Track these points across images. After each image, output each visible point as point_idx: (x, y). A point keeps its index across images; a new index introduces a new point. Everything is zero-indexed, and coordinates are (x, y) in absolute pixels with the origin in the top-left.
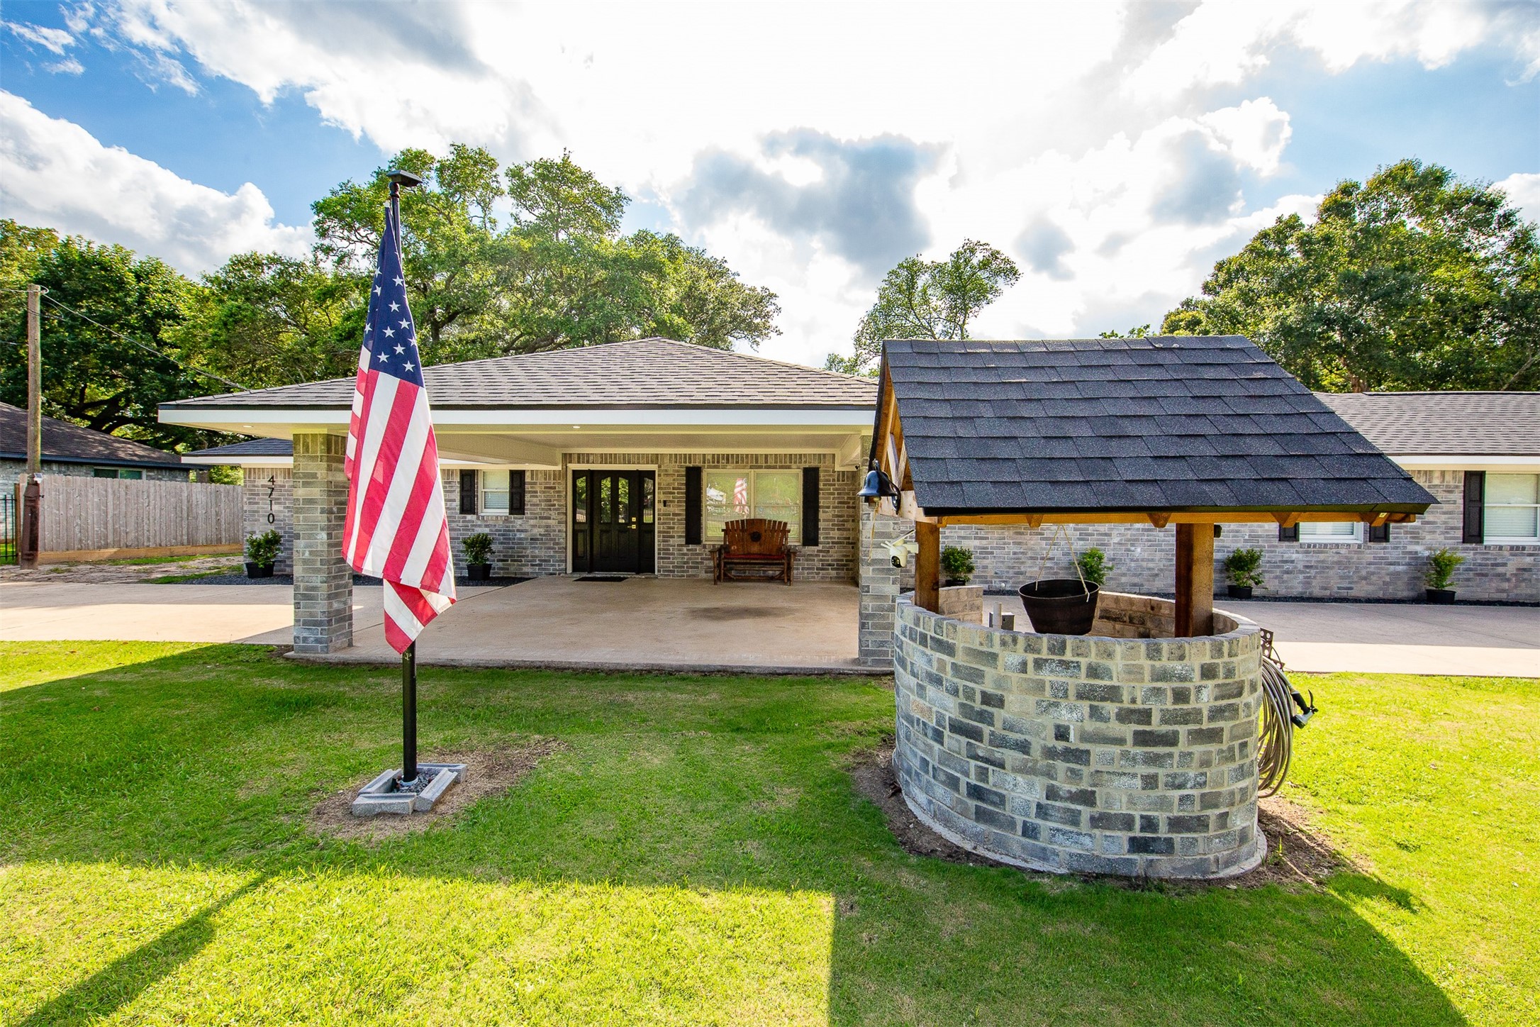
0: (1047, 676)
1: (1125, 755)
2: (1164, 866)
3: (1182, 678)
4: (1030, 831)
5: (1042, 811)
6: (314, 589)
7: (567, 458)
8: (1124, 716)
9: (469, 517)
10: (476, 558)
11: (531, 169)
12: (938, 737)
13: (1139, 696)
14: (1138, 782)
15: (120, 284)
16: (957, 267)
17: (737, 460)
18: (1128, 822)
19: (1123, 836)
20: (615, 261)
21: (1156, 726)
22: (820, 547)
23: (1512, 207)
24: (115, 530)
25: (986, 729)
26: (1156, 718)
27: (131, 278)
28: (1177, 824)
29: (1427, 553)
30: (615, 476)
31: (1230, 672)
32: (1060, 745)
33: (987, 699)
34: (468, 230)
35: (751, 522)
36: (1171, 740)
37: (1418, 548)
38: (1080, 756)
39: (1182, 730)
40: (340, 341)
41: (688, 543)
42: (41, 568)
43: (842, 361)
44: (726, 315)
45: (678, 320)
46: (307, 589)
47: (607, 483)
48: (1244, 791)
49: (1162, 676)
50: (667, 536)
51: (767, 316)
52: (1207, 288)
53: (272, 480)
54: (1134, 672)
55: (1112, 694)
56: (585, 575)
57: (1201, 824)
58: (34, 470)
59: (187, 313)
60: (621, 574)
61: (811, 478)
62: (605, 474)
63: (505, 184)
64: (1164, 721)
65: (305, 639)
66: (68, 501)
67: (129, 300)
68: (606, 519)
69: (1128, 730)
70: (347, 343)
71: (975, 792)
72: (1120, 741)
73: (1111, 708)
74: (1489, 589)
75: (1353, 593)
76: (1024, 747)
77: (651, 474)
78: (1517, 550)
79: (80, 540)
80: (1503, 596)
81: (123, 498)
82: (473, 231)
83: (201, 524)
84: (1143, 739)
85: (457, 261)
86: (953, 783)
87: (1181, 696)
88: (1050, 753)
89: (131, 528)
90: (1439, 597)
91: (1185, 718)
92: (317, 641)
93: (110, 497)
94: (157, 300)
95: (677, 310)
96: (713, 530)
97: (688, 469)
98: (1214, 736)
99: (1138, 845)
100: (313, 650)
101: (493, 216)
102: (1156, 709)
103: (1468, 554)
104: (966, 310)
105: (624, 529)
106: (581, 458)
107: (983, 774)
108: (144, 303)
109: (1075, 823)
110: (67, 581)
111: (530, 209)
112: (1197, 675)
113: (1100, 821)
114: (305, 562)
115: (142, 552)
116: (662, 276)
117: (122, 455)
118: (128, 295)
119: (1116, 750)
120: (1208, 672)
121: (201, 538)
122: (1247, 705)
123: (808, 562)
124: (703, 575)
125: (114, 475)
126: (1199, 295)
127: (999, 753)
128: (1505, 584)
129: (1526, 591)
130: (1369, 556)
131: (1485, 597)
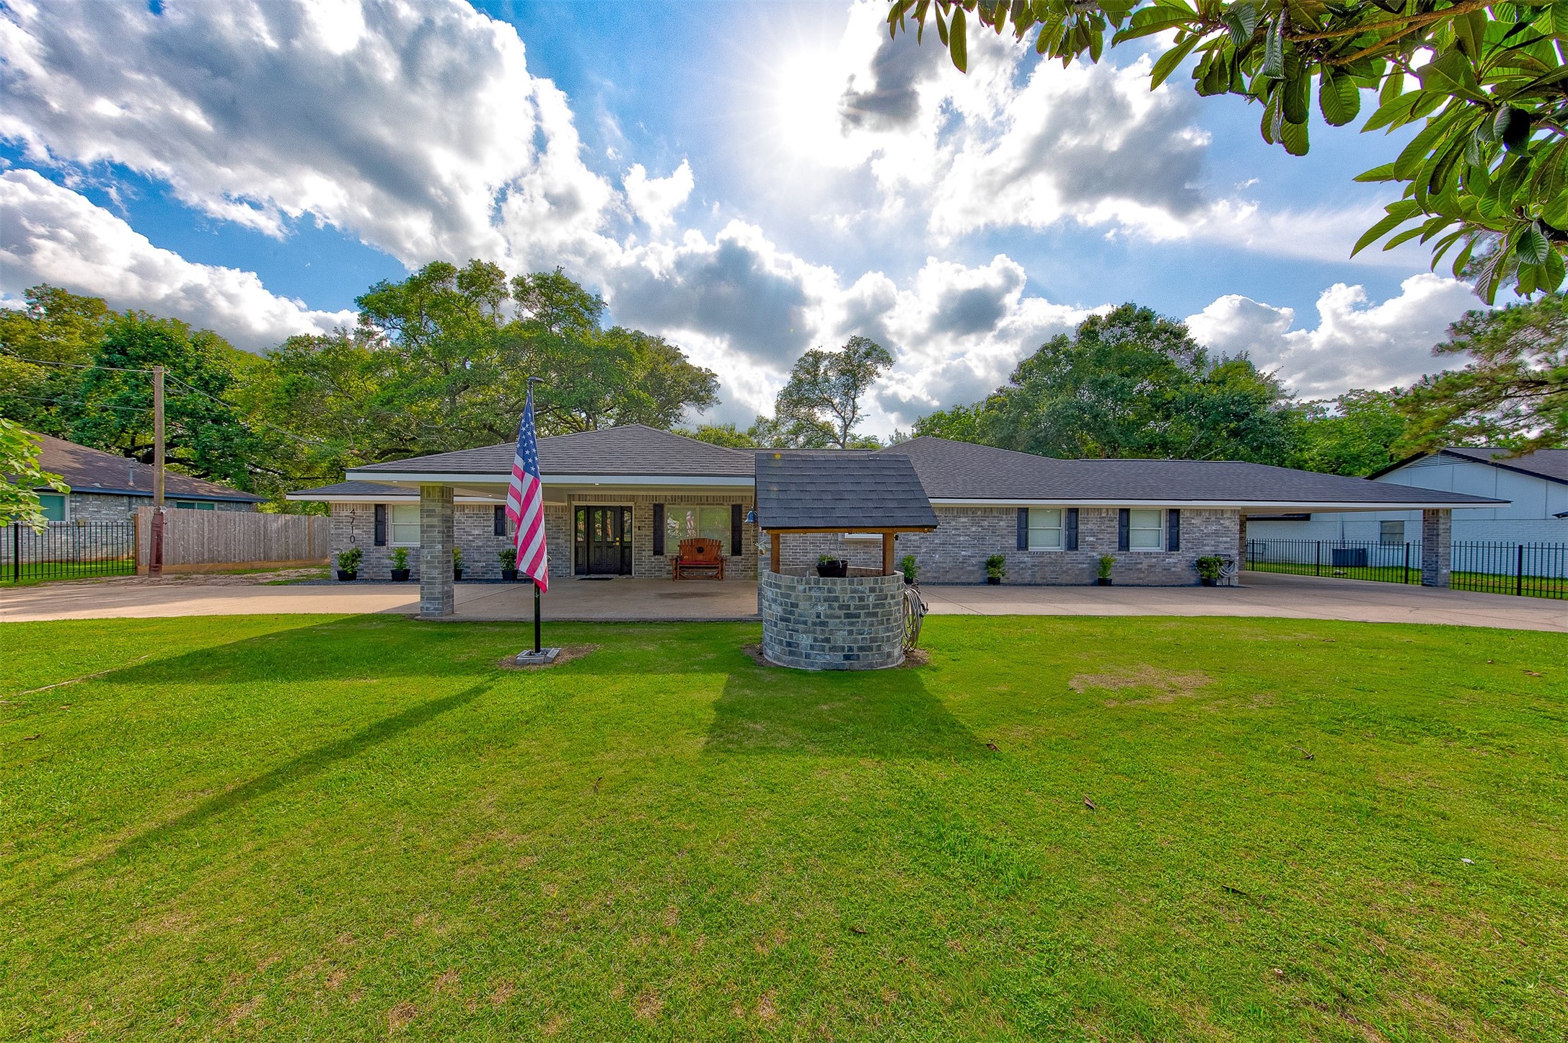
0: (813, 594)
1: (841, 622)
2: (856, 664)
3: (862, 592)
4: (808, 656)
5: (812, 647)
6: (433, 578)
7: (571, 497)
8: (841, 608)
9: (501, 538)
10: (508, 566)
11: (531, 279)
12: (776, 625)
13: (846, 599)
14: (846, 633)
15: (179, 351)
16: (848, 356)
17: (688, 500)
18: (843, 649)
19: (841, 654)
20: (596, 350)
21: (852, 611)
22: (743, 557)
23: (1191, 337)
24: (209, 550)
25: (792, 617)
26: (852, 608)
27: (190, 347)
28: (861, 649)
29: (1099, 557)
30: (604, 509)
31: (881, 590)
32: (818, 620)
33: (793, 605)
34: (483, 324)
35: (698, 540)
36: (858, 616)
37: (1095, 554)
38: (824, 624)
39: (862, 612)
40: (383, 405)
41: (655, 554)
42: (164, 577)
43: (767, 421)
44: (679, 390)
45: (644, 395)
46: (428, 578)
47: (598, 515)
48: (888, 637)
49: (855, 591)
50: (640, 550)
51: (709, 391)
52: (1013, 380)
53: (353, 512)
54: (844, 590)
55: (836, 599)
56: (584, 577)
57: (871, 649)
58: (160, 504)
59: (240, 377)
60: (609, 576)
61: (737, 511)
62: (597, 508)
63: (511, 289)
64: (855, 609)
65: (427, 609)
66: (174, 528)
67: (188, 364)
68: (598, 539)
69: (842, 613)
70: (388, 407)
71: (789, 644)
72: (840, 617)
73: (836, 604)
74: (1132, 577)
75: (1059, 581)
76: (805, 623)
77: (629, 509)
78: (1147, 554)
79: (184, 557)
80: (1140, 582)
81: (215, 525)
82: (486, 325)
83: (274, 546)
84: (848, 616)
85: (473, 346)
86: (781, 642)
87: (861, 599)
88: (814, 624)
89: (222, 548)
90: (1104, 583)
91: (863, 607)
92: (435, 609)
93: (206, 524)
94: (212, 366)
95: (642, 387)
96: (672, 548)
97: (655, 505)
98: (875, 615)
99: (847, 657)
100: (433, 614)
101: (501, 312)
102: (852, 604)
103: (1121, 558)
104: (857, 387)
105: (610, 545)
106: (580, 498)
107: (791, 636)
108: (201, 368)
109: (823, 650)
110: (187, 584)
111: (530, 308)
112: (867, 591)
113: (833, 649)
114: (428, 562)
115: (230, 566)
116: (631, 361)
117: (201, 492)
118: (187, 361)
119: (838, 620)
120: (872, 590)
121: (274, 555)
122: (890, 604)
123: (733, 566)
124: (665, 576)
125: (192, 506)
126: (1008, 384)
127: (797, 626)
128: (1142, 575)
129: (1152, 578)
130: (1067, 559)
131: (1131, 582)
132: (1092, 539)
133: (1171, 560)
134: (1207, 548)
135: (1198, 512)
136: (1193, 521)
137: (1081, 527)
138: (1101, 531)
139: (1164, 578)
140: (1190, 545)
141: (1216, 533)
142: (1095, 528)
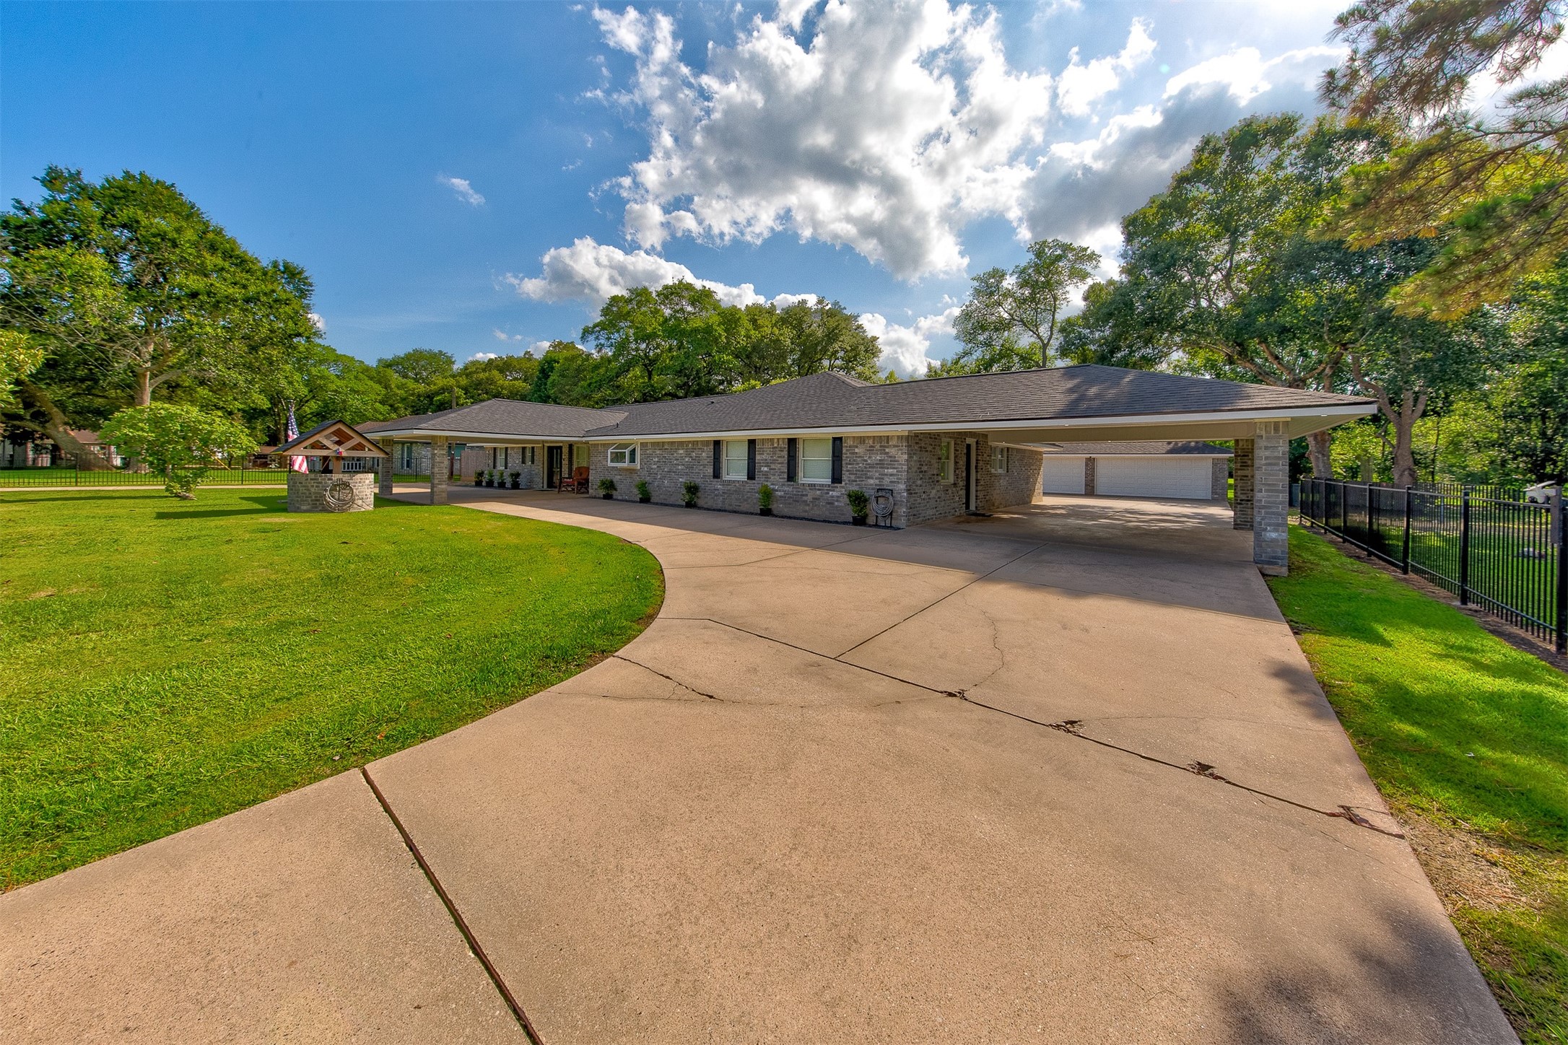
37: (766, 484)
75: (741, 508)
90: (766, 513)
103: (789, 489)
128: (807, 508)
129: (816, 512)
130: (747, 488)
131: (797, 514)
132: (766, 469)
133: (835, 494)
134: (871, 481)
135: (862, 440)
136: (857, 450)
137: (758, 457)
138: (774, 462)
139: (827, 513)
140: (853, 477)
141: (881, 464)
142: (768, 457)
